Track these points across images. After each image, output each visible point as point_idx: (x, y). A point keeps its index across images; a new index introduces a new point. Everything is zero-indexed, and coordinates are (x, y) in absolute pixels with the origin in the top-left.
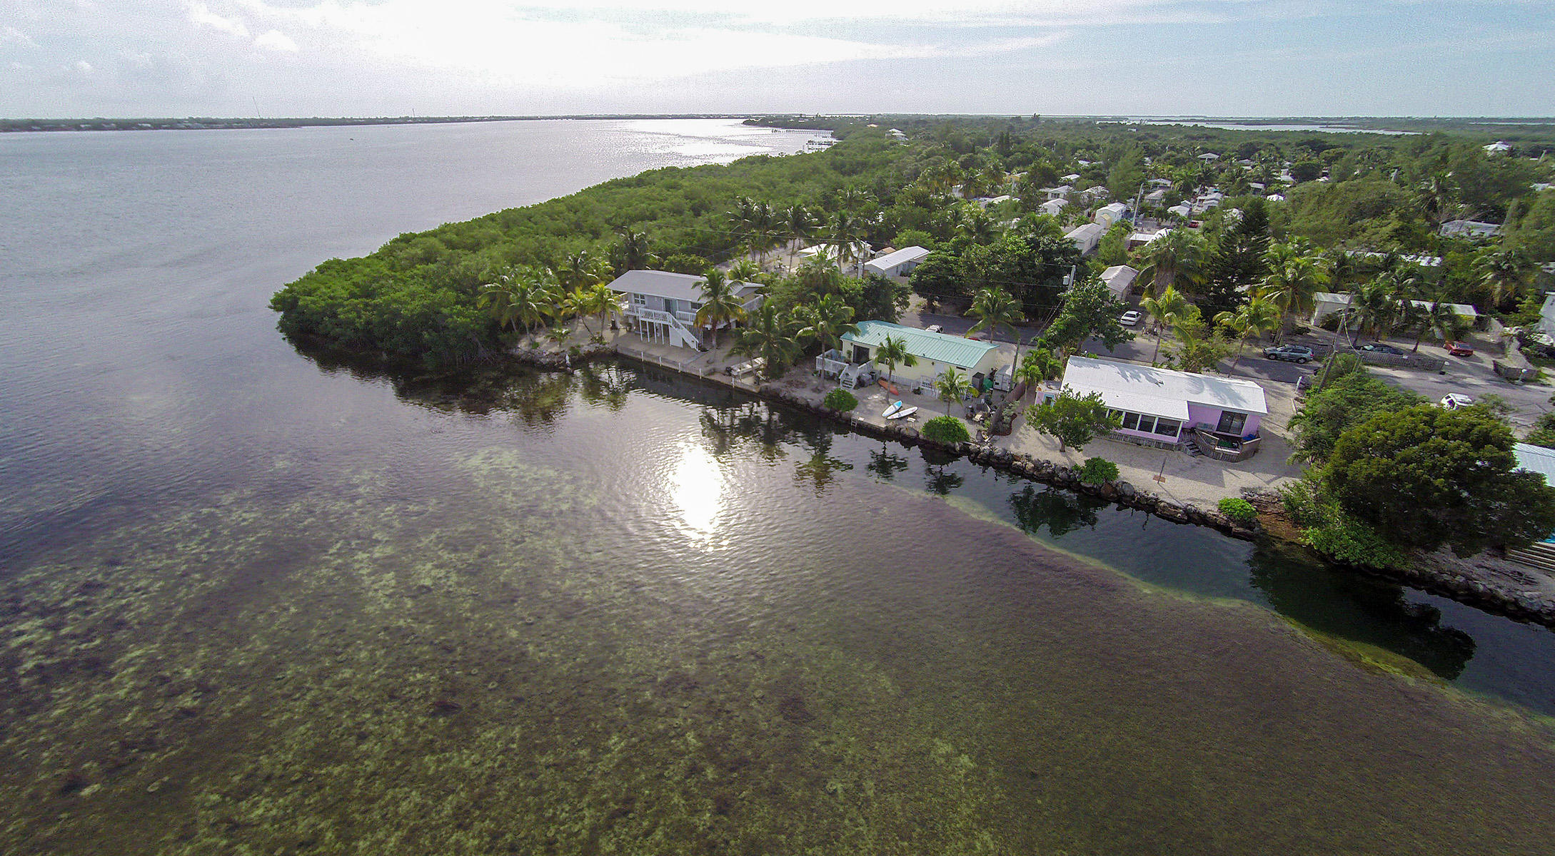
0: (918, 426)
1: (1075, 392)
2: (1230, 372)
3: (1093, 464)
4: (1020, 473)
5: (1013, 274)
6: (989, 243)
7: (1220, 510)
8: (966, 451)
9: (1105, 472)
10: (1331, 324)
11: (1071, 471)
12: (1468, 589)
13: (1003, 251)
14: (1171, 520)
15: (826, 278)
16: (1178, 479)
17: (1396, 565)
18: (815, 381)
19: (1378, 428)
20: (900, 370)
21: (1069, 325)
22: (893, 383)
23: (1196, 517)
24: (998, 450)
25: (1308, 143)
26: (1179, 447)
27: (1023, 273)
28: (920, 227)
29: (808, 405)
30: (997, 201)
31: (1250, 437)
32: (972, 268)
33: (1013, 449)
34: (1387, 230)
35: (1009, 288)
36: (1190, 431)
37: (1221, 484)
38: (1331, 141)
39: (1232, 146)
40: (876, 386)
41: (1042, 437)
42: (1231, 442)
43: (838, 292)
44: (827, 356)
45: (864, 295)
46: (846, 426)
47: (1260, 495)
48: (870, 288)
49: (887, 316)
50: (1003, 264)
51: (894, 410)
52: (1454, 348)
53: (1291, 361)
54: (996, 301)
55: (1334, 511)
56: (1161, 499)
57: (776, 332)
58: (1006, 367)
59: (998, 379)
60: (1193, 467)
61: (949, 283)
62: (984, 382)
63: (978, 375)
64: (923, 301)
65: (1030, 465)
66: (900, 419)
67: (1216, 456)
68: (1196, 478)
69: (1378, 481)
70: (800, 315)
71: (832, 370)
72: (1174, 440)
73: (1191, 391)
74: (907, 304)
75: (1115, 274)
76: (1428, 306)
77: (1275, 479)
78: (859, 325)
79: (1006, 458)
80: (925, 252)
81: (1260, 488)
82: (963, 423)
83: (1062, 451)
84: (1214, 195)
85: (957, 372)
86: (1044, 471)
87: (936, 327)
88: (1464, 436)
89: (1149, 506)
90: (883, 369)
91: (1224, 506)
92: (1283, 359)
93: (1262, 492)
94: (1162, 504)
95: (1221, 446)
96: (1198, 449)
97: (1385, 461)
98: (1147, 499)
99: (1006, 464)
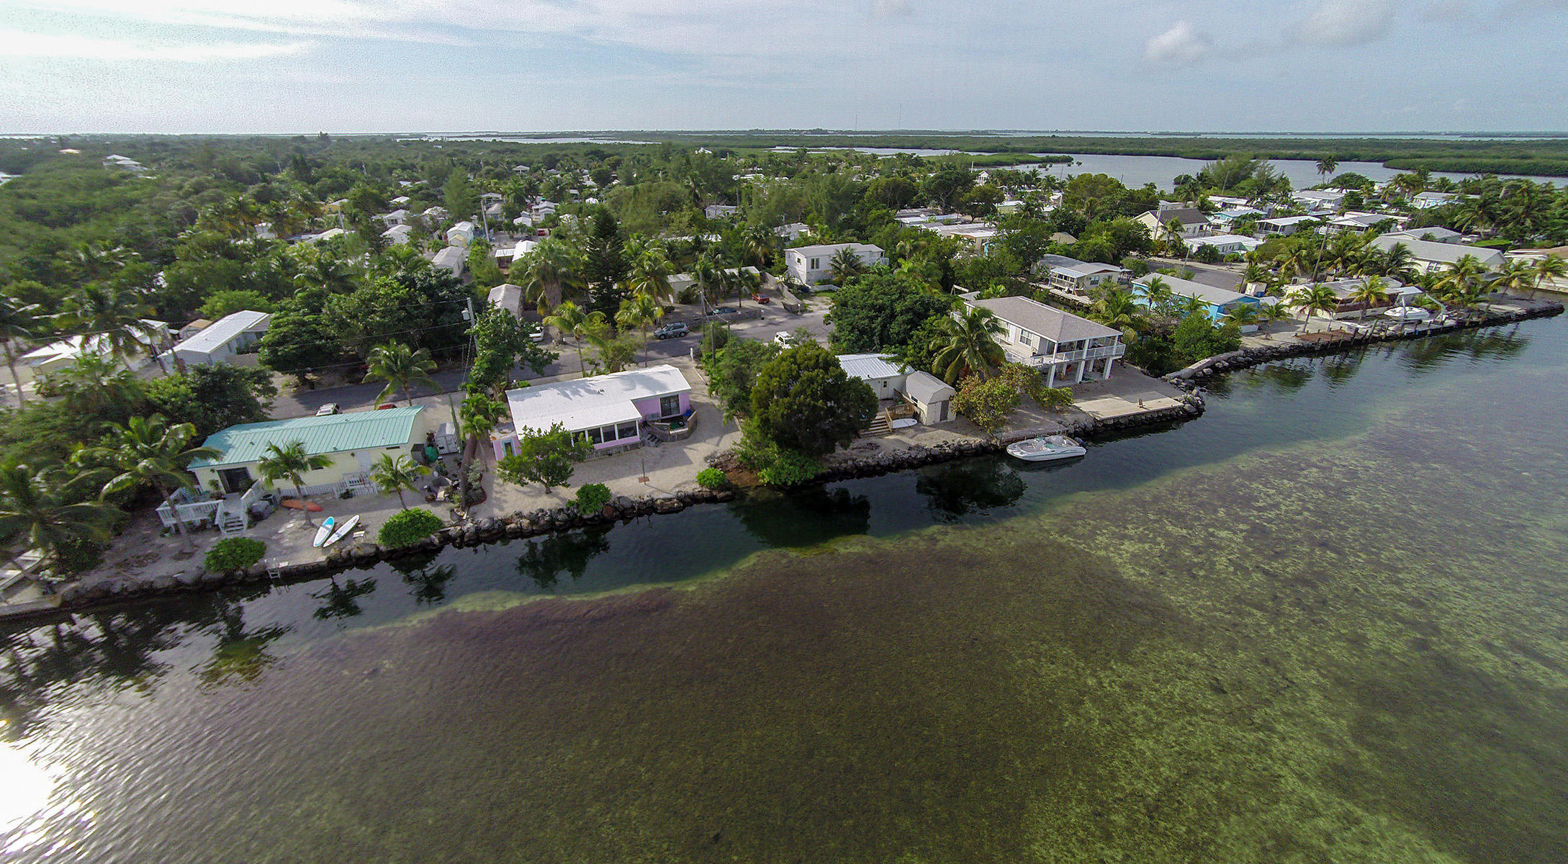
0: (371, 537)
1: (536, 430)
2: (647, 361)
3: (585, 492)
4: (519, 533)
5: (399, 320)
6: (351, 289)
7: (702, 485)
8: (447, 539)
9: (600, 496)
10: (686, 298)
11: (568, 509)
12: (857, 467)
13: (375, 297)
14: (672, 512)
15: (114, 390)
16: (658, 472)
17: (820, 471)
18: (172, 544)
19: (771, 377)
20: (312, 479)
21: (492, 361)
22: (305, 497)
23: (688, 500)
24: (484, 522)
25: (592, 153)
26: (643, 443)
27: (410, 316)
28: (235, 284)
29: (178, 583)
30: (328, 235)
31: (689, 413)
32: (342, 325)
33: (499, 514)
34: (686, 219)
35: (402, 338)
36: (644, 424)
37: (688, 461)
38: (607, 151)
39: (538, 159)
40: (284, 512)
41: (525, 489)
42: (677, 422)
43: (149, 409)
44: (176, 501)
45: (197, 399)
46: (261, 583)
47: (719, 458)
48: (204, 385)
49: (250, 414)
50: (382, 312)
51: (328, 532)
52: (759, 298)
53: (677, 337)
54: (396, 356)
55: (772, 450)
56: (655, 497)
57: (49, 502)
58: (443, 426)
59: (440, 442)
60: (662, 456)
61: (319, 348)
62: (426, 451)
63: (416, 448)
64: (293, 379)
65: (525, 522)
66: (343, 538)
67: (673, 438)
68: (670, 466)
69: (789, 417)
70: (90, 462)
71: (197, 519)
72: (636, 439)
73: (628, 390)
74: (274, 391)
75: (502, 294)
76: (735, 271)
77: (720, 440)
78: (211, 443)
79: (497, 525)
80: (261, 316)
81: (716, 452)
82: (426, 508)
83: (548, 492)
84: (545, 204)
85: (391, 453)
86: (542, 522)
87: (330, 407)
88: (816, 366)
89: (649, 508)
90: (285, 485)
91: (702, 480)
92: (670, 337)
93: (718, 455)
94: (659, 502)
95: (672, 428)
96: (658, 439)
97: (786, 400)
98: (645, 503)
99: (499, 533)
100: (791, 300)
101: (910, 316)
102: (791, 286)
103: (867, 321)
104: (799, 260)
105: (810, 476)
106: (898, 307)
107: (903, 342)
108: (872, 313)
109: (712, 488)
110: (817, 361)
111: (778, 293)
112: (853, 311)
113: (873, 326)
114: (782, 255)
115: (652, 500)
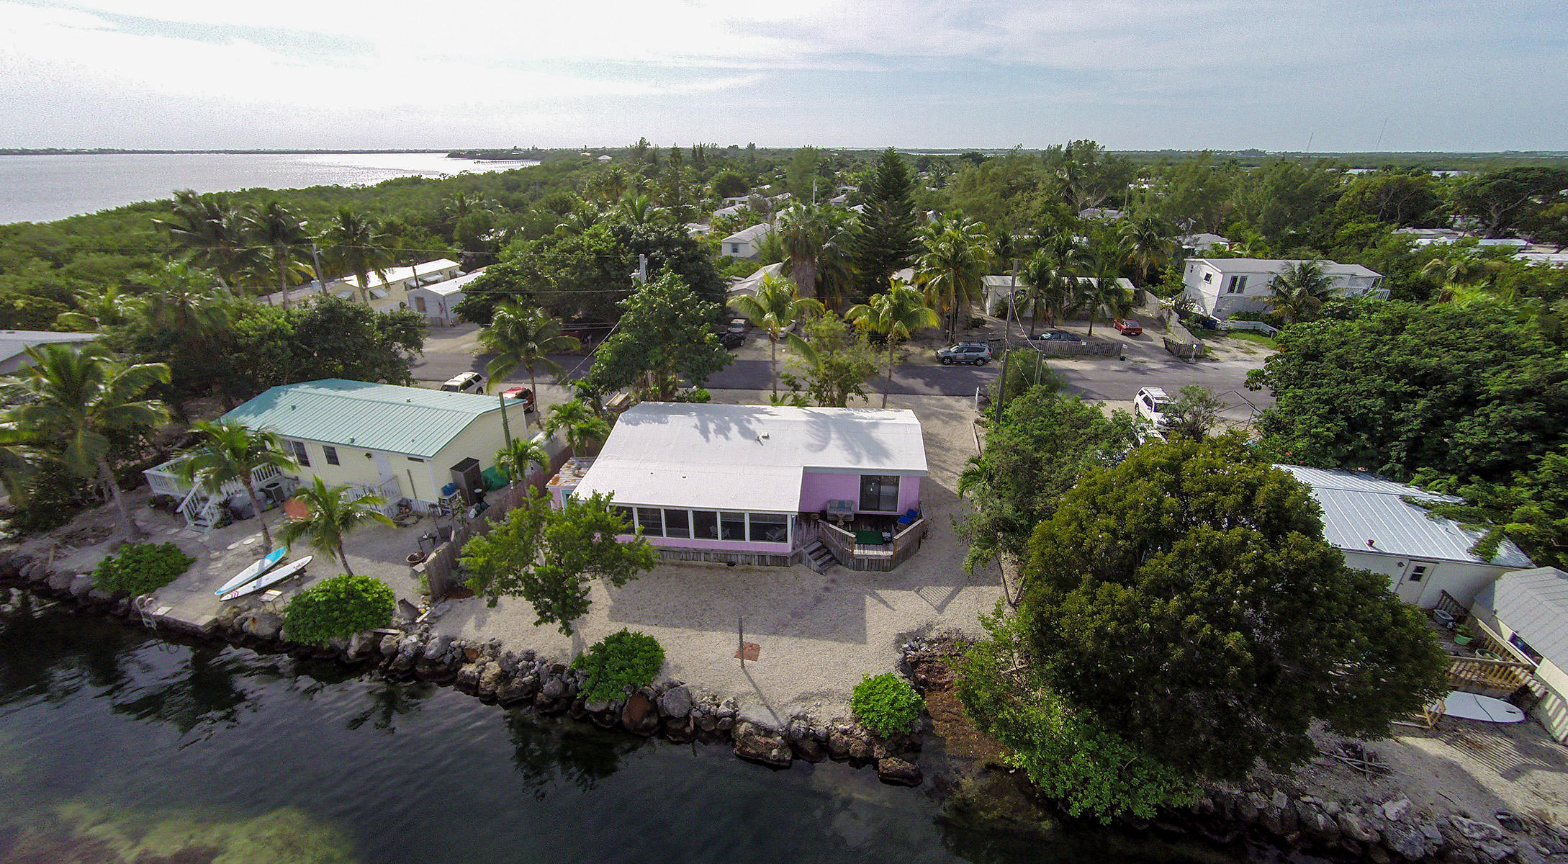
7: (857, 714)
9: (638, 667)
11: (572, 673)
14: (763, 765)
16: (786, 642)
17: (1178, 801)
23: (809, 746)
24: (438, 640)
26: (797, 558)
31: (912, 515)
33: (464, 638)
37: (859, 635)
42: (879, 531)
47: (931, 643)
51: (256, 573)
52: (1124, 327)
53: (968, 363)
56: (742, 713)
60: (818, 600)
62: (484, 472)
63: (465, 466)
64: (487, 342)
65: (494, 668)
66: (254, 594)
67: (856, 567)
68: (816, 634)
69: (1119, 644)
72: (784, 548)
73: (810, 447)
76: (1094, 281)
77: (952, 596)
79: (448, 657)
81: (930, 626)
86: (515, 683)
89: (719, 734)
91: (865, 696)
92: (959, 363)
93: (934, 635)
94: (742, 728)
95: (863, 541)
96: (829, 557)
97: (1123, 593)
98: (717, 718)
99: (448, 672)
100: (1181, 336)
101: (1531, 410)
102: (1183, 314)
103: (1380, 402)
104: (1208, 277)
105: (1144, 810)
106: (1495, 383)
107: (1497, 473)
108: (1402, 386)
109: (875, 737)
110: (1248, 500)
111: (1160, 324)
112: (1337, 373)
113: (1398, 416)
114: (1180, 269)
115: (733, 716)
